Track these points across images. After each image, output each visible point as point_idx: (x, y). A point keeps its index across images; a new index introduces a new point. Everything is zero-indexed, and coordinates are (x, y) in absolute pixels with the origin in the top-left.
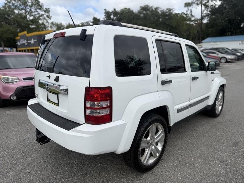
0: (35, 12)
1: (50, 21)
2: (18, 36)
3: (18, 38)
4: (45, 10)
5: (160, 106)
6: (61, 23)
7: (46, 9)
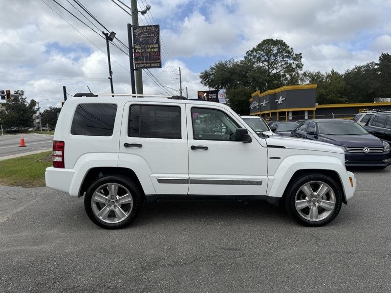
0: (281, 61)
1: (301, 72)
2: (251, 97)
3: (251, 100)
4: (295, 56)
5: (117, 166)
6: (318, 73)
7: (296, 54)
